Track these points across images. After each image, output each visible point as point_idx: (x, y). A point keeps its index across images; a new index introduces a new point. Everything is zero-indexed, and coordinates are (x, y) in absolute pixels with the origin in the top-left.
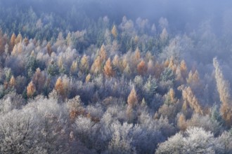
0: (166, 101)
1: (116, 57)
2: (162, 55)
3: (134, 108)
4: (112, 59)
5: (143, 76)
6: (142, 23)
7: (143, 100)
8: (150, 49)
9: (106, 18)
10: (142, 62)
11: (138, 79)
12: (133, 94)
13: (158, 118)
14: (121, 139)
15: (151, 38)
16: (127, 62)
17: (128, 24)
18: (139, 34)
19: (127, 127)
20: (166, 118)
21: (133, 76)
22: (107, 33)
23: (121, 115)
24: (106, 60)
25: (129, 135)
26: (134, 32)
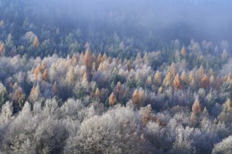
0: (224, 110)
1: (184, 73)
2: (222, 71)
3: (198, 115)
4: (180, 75)
5: (205, 88)
6: (207, 45)
7: (205, 108)
8: (212, 67)
9: (177, 41)
10: (205, 77)
11: (201, 91)
12: (196, 103)
13: (217, 123)
14: (183, 140)
15: (214, 57)
16: (193, 77)
17: (195, 46)
18: (204, 54)
19: (189, 130)
20: (223, 124)
21: (197, 89)
22: (177, 53)
23: (186, 120)
24: (176, 75)
25: (191, 137)
26: (200, 53)
